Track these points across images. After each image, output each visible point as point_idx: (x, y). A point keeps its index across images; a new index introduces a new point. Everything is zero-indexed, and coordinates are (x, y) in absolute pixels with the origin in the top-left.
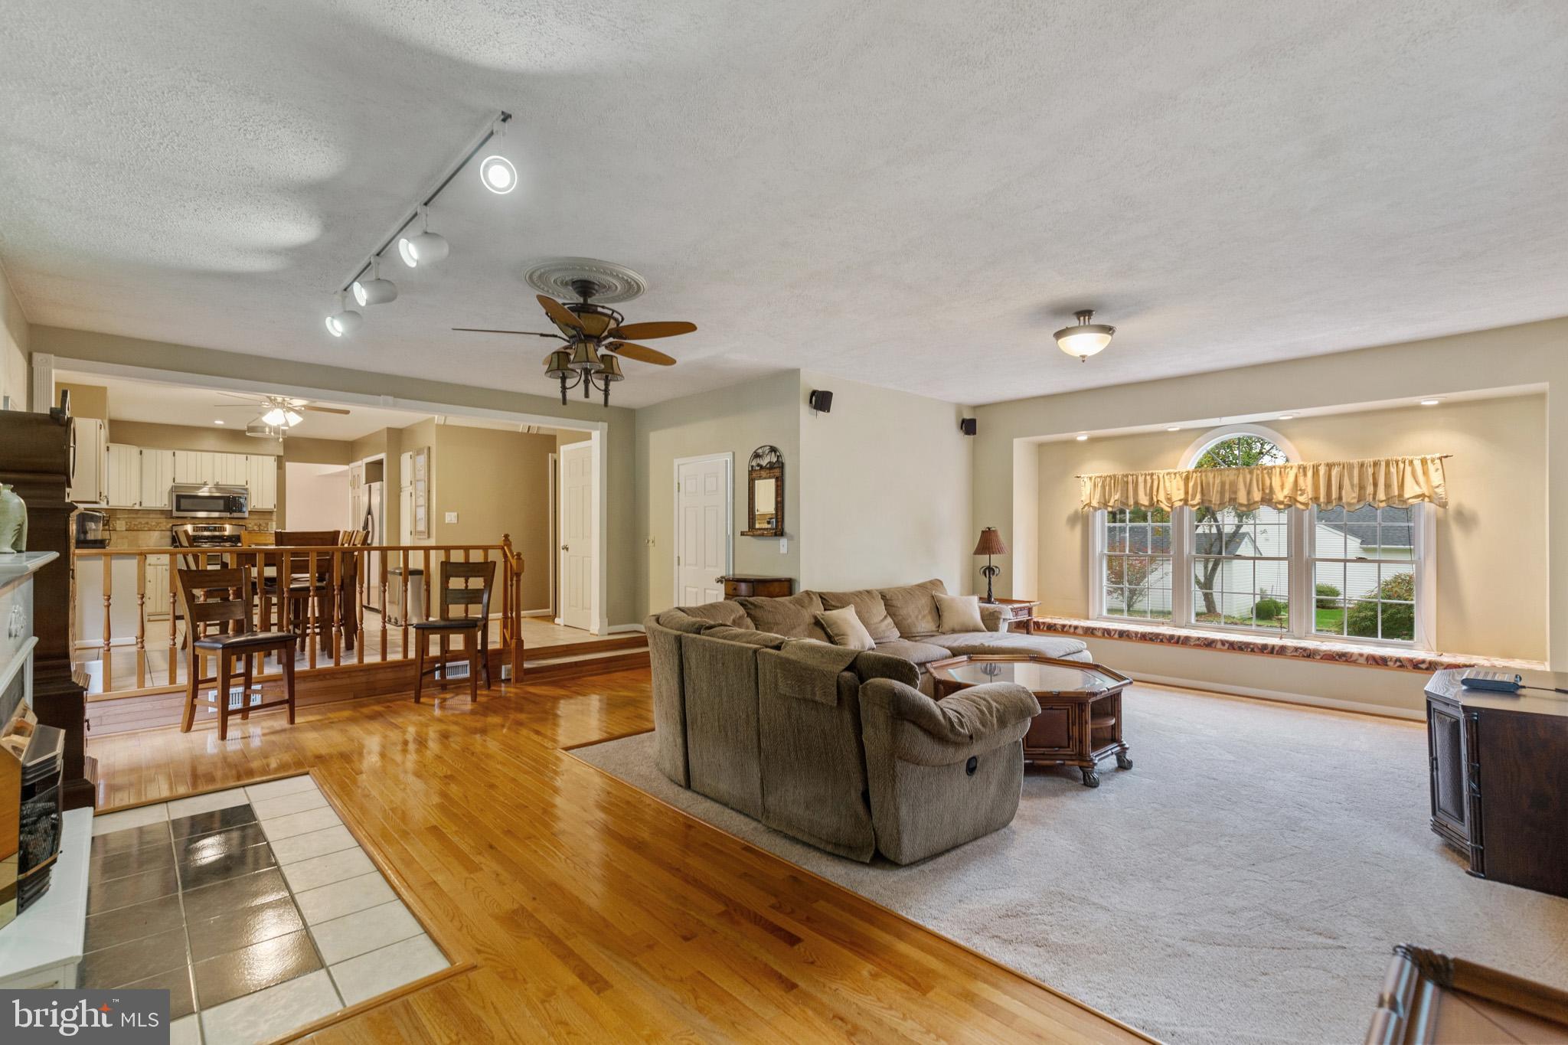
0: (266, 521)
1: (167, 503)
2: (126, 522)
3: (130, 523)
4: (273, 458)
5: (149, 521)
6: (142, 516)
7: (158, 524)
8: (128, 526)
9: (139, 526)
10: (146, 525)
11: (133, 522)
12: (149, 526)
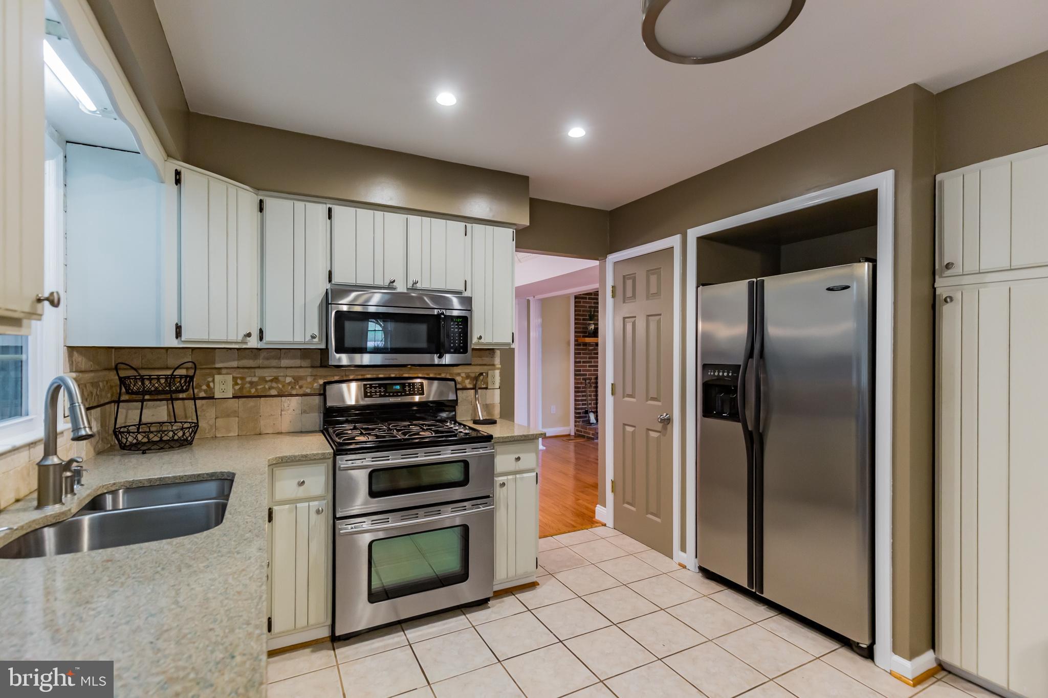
0: (485, 369)
1: (317, 333)
2: (235, 379)
3: (243, 379)
4: (510, 232)
5: (281, 373)
6: (266, 363)
7: (297, 379)
8: (237, 387)
9: (259, 387)
10: (274, 385)
11: (248, 379)
12: (280, 386)
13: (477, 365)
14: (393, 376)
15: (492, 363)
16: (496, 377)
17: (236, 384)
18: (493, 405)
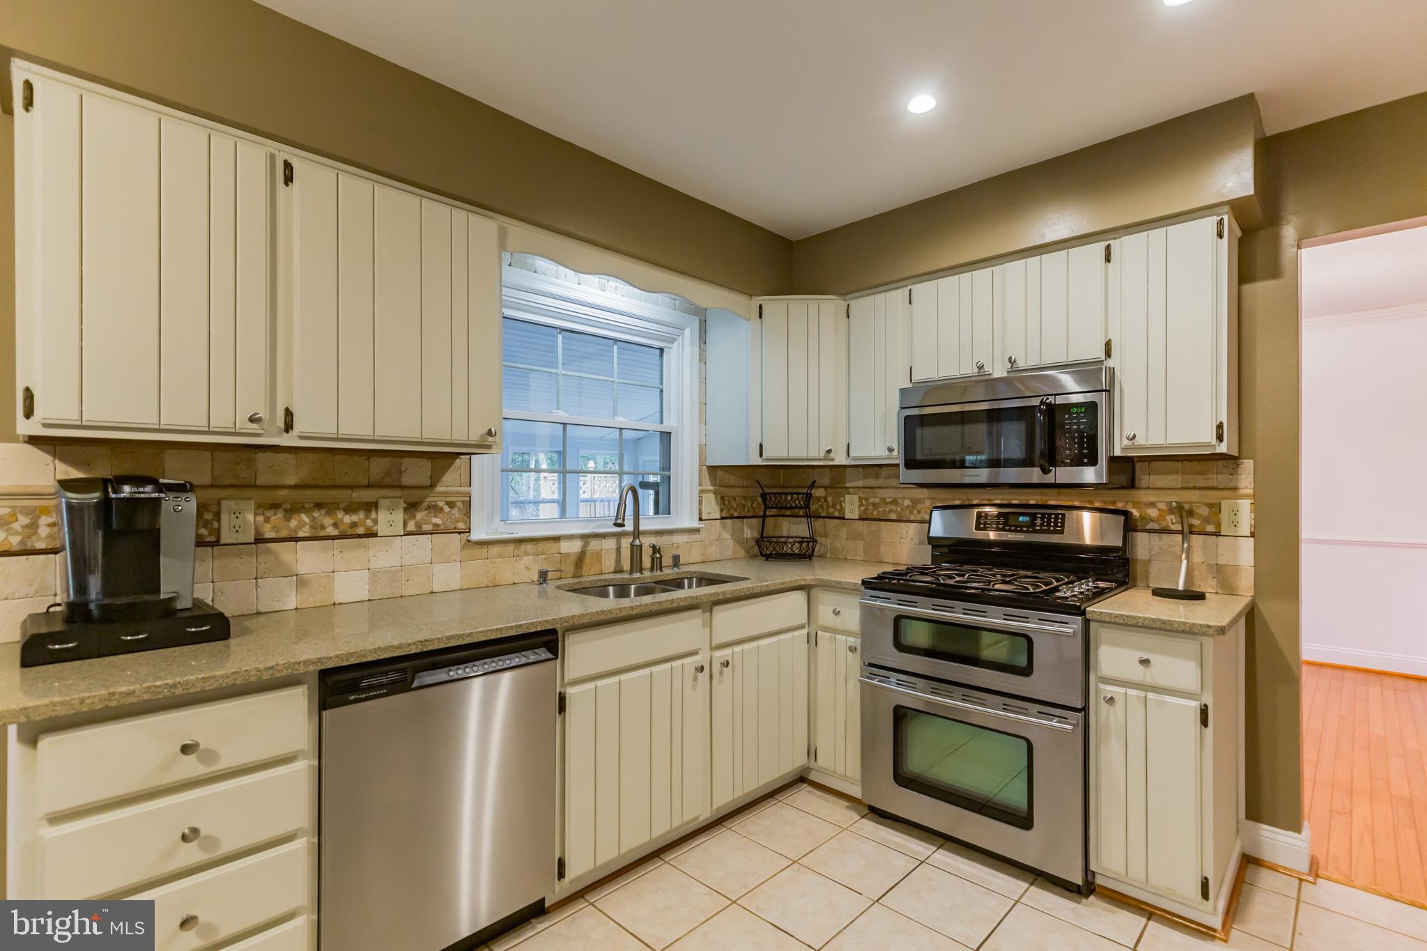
0: (1213, 496)
2: (860, 499)
3: (867, 499)
4: (1210, 222)
8: (863, 508)
9: (881, 509)
10: (894, 508)
11: (871, 500)
12: (899, 510)
13: (1195, 488)
14: (1032, 502)
15: (1231, 485)
16: (1244, 513)
17: (862, 505)
18: (1236, 569)
